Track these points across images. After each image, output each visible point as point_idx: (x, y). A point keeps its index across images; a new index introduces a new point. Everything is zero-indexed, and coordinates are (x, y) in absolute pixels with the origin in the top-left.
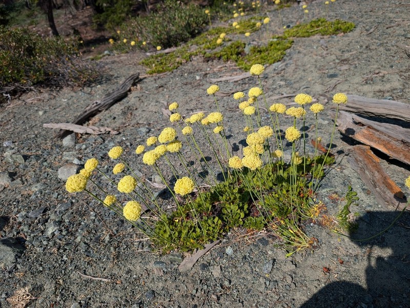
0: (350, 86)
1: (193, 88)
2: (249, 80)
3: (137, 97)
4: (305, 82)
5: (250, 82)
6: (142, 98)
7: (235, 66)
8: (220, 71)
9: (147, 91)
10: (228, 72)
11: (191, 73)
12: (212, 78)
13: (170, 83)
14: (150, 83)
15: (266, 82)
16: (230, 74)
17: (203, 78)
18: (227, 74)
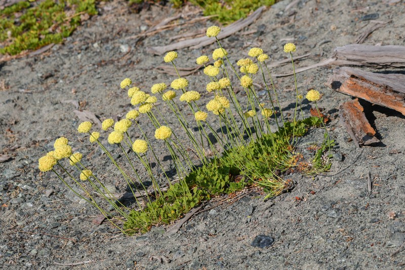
0: (390, 32)
1: (119, 69)
2: (231, 41)
3: (9, 101)
4: (326, 33)
5: (233, 44)
6: (19, 102)
7: (201, 15)
8: (169, 29)
9: (21, 88)
10: (188, 29)
11: (107, 40)
12: (154, 45)
13: (65, 66)
14: (22, 73)
15: (261, 41)
16: (192, 34)
17: (137, 49)
18: (185, 35)
